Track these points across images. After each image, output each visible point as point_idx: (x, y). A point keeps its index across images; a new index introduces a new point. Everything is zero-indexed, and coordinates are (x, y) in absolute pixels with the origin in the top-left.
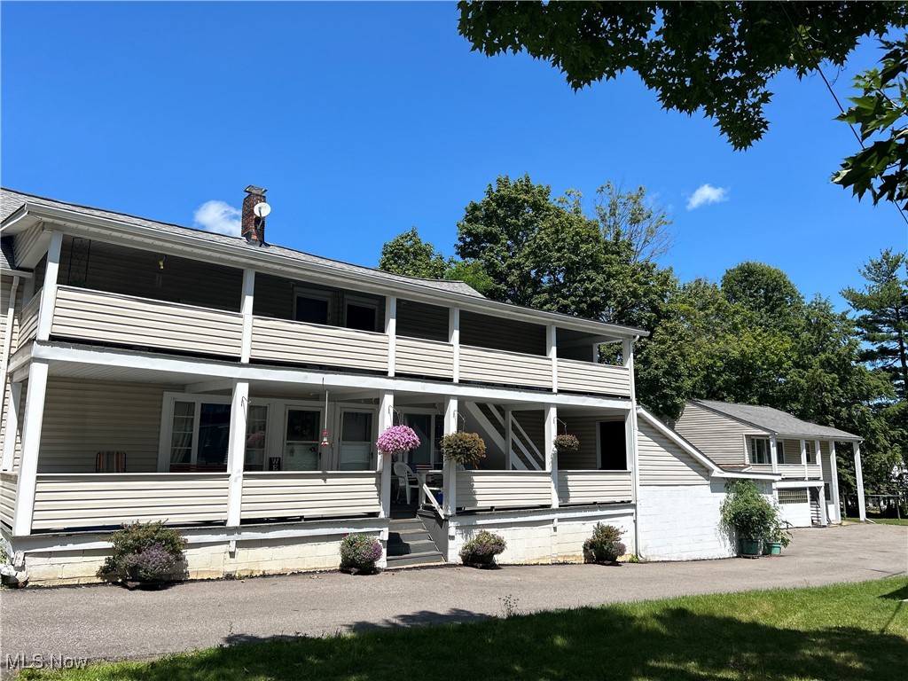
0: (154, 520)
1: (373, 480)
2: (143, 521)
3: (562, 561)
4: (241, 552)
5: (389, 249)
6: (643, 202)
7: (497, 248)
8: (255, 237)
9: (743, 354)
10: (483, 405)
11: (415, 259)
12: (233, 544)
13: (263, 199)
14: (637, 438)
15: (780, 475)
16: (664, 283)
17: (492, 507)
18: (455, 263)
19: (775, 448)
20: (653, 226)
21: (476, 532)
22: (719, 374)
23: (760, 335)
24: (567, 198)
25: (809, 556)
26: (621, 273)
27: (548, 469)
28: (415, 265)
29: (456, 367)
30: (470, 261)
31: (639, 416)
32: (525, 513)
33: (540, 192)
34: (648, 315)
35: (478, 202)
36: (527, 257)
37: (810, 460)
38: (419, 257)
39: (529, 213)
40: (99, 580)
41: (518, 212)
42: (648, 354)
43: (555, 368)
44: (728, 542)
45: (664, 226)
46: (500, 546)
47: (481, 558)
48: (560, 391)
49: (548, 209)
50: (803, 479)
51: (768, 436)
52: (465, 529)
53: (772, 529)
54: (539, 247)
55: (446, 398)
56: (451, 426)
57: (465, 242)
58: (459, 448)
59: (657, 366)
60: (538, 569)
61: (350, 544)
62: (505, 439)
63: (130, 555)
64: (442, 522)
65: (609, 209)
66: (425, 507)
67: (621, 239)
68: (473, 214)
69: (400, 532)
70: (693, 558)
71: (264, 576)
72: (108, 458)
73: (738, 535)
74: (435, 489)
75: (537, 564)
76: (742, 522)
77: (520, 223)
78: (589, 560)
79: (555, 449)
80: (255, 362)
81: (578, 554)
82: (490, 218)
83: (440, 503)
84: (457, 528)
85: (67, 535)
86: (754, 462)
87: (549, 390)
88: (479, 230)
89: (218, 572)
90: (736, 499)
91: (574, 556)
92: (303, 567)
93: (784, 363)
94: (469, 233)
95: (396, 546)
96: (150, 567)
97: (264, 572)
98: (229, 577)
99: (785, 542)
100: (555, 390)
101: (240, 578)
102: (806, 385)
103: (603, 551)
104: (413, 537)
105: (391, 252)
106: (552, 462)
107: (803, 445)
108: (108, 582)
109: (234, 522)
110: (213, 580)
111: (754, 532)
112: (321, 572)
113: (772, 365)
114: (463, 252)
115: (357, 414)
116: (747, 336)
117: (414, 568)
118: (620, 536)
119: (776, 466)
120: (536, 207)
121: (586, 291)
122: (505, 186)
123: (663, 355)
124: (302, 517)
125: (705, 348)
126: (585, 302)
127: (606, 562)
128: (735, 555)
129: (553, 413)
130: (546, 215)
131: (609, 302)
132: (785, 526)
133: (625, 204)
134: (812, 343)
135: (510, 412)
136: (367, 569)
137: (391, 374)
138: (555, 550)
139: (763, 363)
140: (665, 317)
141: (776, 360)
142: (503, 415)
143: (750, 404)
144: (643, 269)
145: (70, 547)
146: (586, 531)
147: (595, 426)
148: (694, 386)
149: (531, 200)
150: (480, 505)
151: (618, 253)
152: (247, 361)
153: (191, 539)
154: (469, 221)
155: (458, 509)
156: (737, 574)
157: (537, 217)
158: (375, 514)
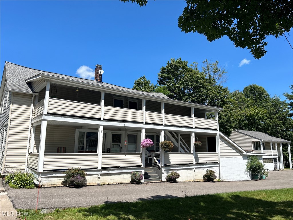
0: (77, 167)
1: (139, 155)
2: (74, 168)
3: (197, 181)
4: (102, 177)
5: (137, 82)
6: (217, 66)
7: (171, 81)
8: (99, 80)
9: (251, 115)
10: (171, 132)
11: (145, 85)
12: (99, 175)
13: (101, 69)
14: (219, 142)
15: (265, 154)
16: (225, 92)
17: (175, 164)
18: (157, 86)
19: (262, 145)
20: (221, 74)
21: (171, 172)
22: (243, 121)
23: (256, 108)
24: (193, 65)
25: (274, 180)
26: (211, 89)
27: (192, 152)
28: (145, 87)
29: (164, 121)
30: (162, 86)
31: (220, 135)
32: (185, 166)
33: (185, 63)
34: (220, 102)
35: (165, 67)
36: (181, 84)
37: (274, 149)
38: (146, 85)
39: (181, 70)
40: (62, 185)
41: (178, 70)
42: (221, 115)
43: (194, 121)
44: (248, 175)
45: (224, 73)
46: (178, 176)
47: (172, 180)
48: (195, 128)
49: (187, 69)
50: (271, 155)
51: (260, 141)
52: (167, 171)
53: (263, 171)
54: (185, 81)
55: (161, 130)
56: (162, 139)
57: (160, 79)
58: (165, 145)
59: (224, 119)
60: (190, 183)
61: (134, 175)
62: (178, 143)
63: (71, 178)
64: (160, 169)
65: (206, 68)
66: (154, 164)
67: (211, 78)
68: (163, 71)
69: (147, 172)
70: (237, 180)
71: (108, 184)
72: (61, 149)
73: (252, 173)
74: (158, 158)
75: (189, 182)
76: (253, 169)
77: (178, 73)
78: (205, 181)
79: (194, 146)
80: (105, 120)
81: (202, 179)
82: (168, 72)
83: (159, 163)
84: (165, 170)
85: (53, 172)
86: (255, 150)
87: (192, 128)
88: (165, 76)
89: (95, 183)
90: (251, 161)
91: (200, 179)
92: (120, 182)
93: (264, 118)
94: (162, 77)
95: (147, 176)
96: (77, 181)
97: (108, 183)
98: (98, 185)
99: (267, 175)
100: (194, 128)
101: (102, 185)
102: (272, 125)
103: (209, 178)
104: (151, 173)
105: (137, 83)
106: (193, 150)
107: (271, 144)
108: (65, 186)
109: (100, 168)
110: (94, 186)
111: (257, 172)
112: (125, 183)
113: (260, 118)
114: (160, 83)
115: (132, 135)
116: (252, 109)
117: (152, 182)
118: (215, 173)
119: (262, 151)
120: (183, 68)
121: (200, 95)
122: (173, 61)
123: (225, 116)
124: (119, 167)
125: (238, 113)
126: (200, 99)
127: (210, 181)
128: (251, 179)
129: (193, 134)
130: (187, 71)
131: (207, 98)
132: (267, 170)
133: (212, 66)
134: (273, 111)
135: (179, 134)
136: (139, 183)
137: (144, 123)
138: (195, 177)
139: (257, 118)
140: (226, 103)
141: (262, 116)
142: (177, 135)
143: (253, 131)
144: (218, 88)
145: (54, 175)
146: (204, 172)
147: (206, 138)
148: (235, 125)
149: (182, 66)
150: (172, 163)
151: (210, 83)
152: (103, 119)
153: (88, 173)
154: (162, 73)
155: (165, 164)
156: (252, 185)
157: (184, 71)
158: (140, 166)
